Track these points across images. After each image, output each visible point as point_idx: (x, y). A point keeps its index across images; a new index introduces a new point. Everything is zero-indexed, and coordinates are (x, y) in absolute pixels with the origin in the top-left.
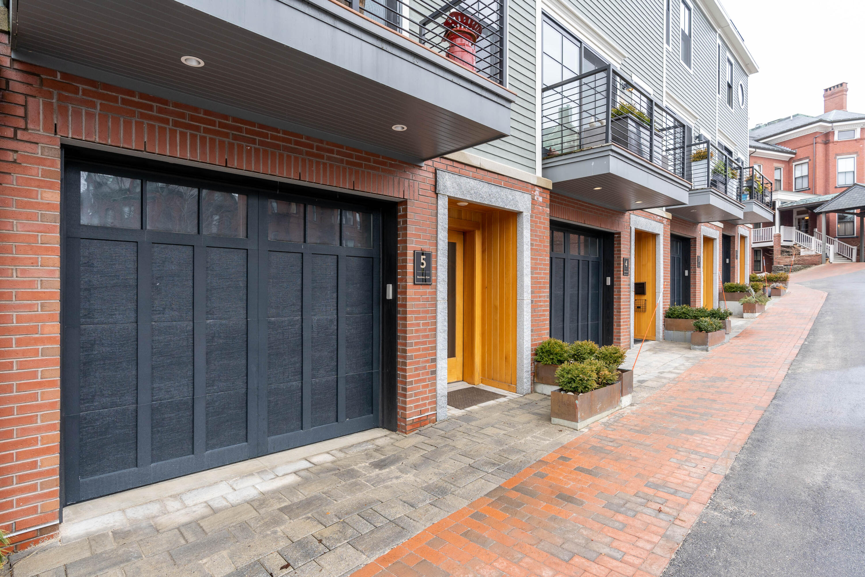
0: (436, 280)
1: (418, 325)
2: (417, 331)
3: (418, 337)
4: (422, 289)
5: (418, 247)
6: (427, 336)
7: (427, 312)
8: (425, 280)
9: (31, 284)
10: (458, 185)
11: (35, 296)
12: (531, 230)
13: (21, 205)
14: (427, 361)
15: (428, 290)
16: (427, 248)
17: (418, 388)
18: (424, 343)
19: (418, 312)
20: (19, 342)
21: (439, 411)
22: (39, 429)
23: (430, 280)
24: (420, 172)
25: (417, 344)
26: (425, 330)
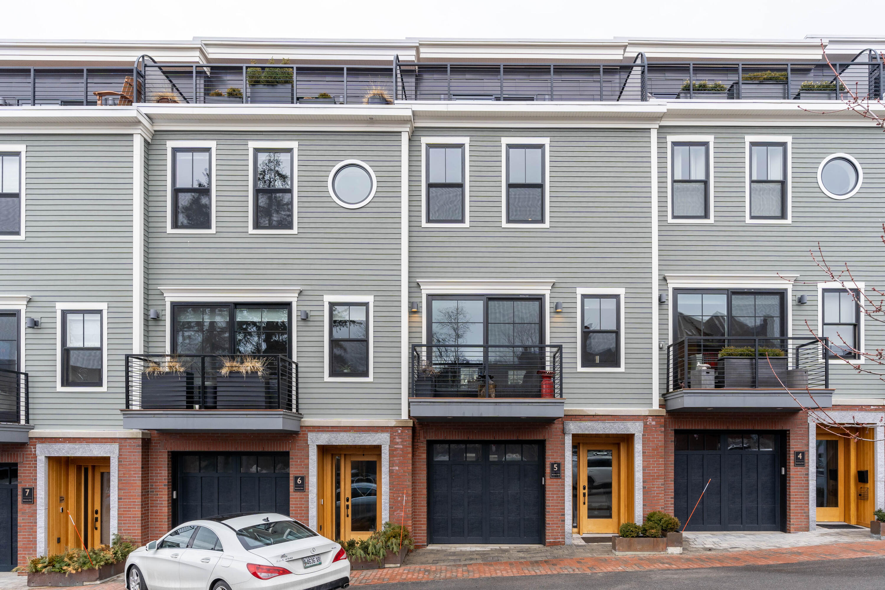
0: (564, 476)
1: (553, 497)
2: (552, 500)
3: (553, 503)
4: (555, 480)
5: (553, 461)
6: (559, 503)
7: (559, 491)
8: (557, 476)
9: (420, 479)
10: (579, 427)
11: (421, 483)
12: (643, 444)
13: (419, 459)
14: (559, 515)
15: (560, 481)
16: (558, 460)
17: (554, 527)
18: (557, 506)
19: (553, 491)
20: (419, 495)
21: (566, 540)
22: (422, 518)
23: (560, 476)
24: (553, 425)
25: (552, 506)
26: (558, 500)
